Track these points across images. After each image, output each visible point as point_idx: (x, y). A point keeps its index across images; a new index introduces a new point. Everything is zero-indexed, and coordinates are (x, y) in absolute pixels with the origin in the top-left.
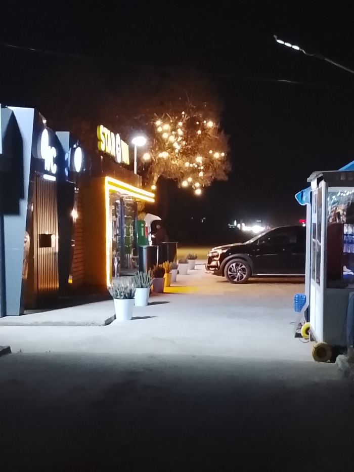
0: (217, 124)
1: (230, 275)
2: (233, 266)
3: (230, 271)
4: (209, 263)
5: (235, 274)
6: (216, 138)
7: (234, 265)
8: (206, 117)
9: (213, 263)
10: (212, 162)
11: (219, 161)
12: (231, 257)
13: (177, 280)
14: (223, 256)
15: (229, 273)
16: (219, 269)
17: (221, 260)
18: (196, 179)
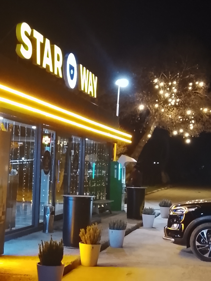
0: (207, 84)
1: (198, 246)
2: (203, 234)
3: (199, 241)
4: (170, 225)
5: (207, 246)
6: (206, 97)
7: (205, 232)
8: (198, 78)
9: (175, 226)
10: (202, 117)
11: (207, 115)
12: (201, 219)
13: (124, 245)
14: (190, 216)
15: (197, 244)
16: (181, 237)
17: (186, 222)
18: (187, 129)
